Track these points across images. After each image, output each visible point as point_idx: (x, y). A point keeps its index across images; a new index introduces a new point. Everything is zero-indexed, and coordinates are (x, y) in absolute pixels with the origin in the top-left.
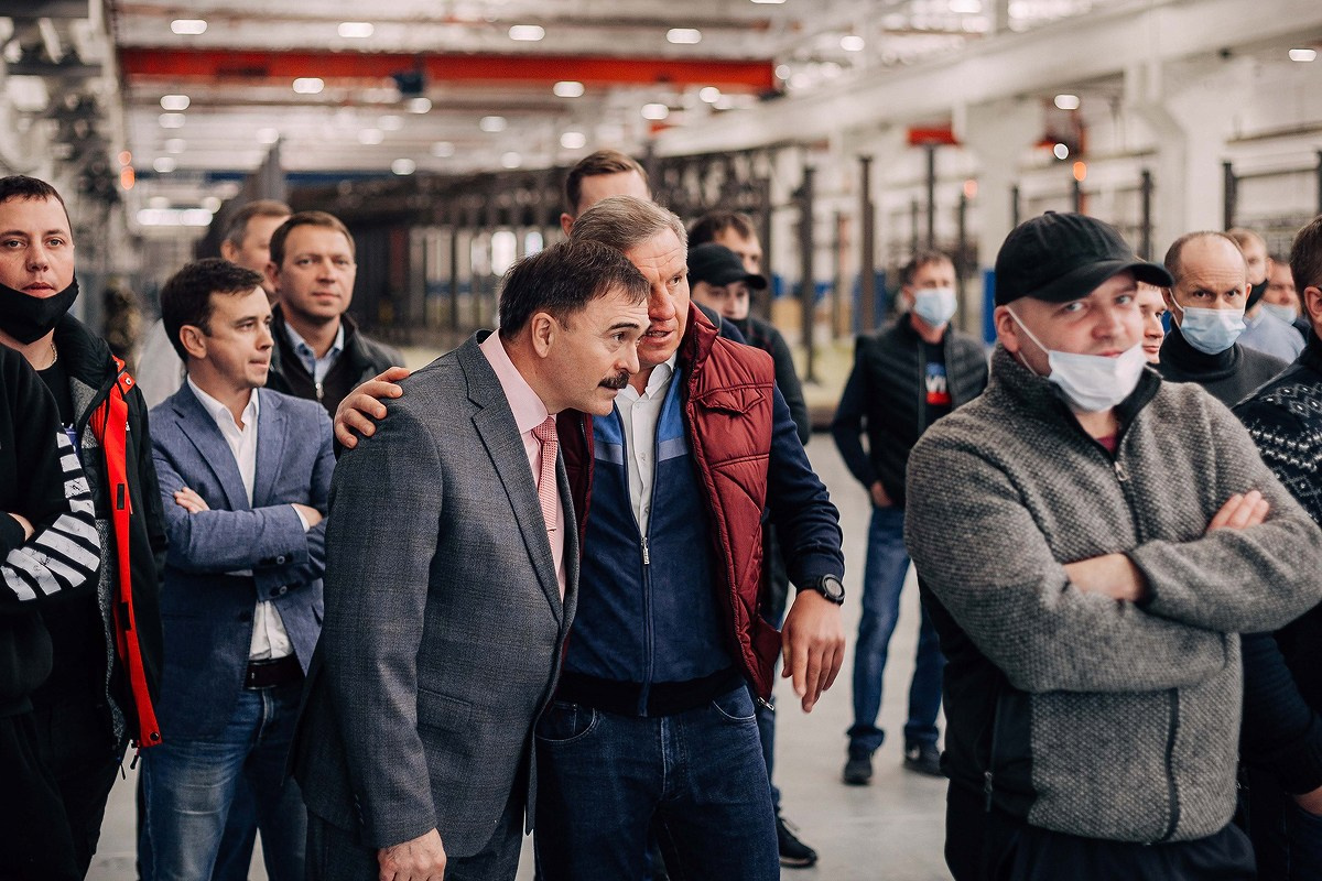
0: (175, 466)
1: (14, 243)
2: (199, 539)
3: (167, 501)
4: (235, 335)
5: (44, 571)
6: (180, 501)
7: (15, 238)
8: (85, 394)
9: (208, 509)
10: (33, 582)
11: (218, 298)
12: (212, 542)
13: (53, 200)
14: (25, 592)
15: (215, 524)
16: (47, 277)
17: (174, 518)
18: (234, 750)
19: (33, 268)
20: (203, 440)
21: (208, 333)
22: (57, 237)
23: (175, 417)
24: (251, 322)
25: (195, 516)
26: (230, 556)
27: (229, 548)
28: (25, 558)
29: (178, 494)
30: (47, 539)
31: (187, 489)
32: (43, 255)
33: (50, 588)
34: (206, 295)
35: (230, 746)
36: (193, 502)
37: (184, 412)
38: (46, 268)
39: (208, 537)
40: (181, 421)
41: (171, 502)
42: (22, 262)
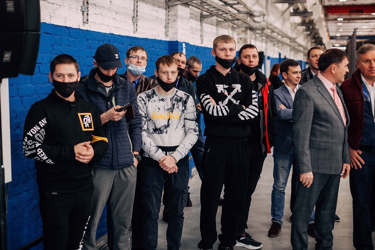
0: (280, 100)
1: (247, 57)
2: (282, 114)
3: (277, 107)
4: (293, 75)
5: (246, 115)
6: (280, 107)
7: (247, 56)
8: (260, 85)
9: (286, 108)
10: (244, 117)
11: (290, 67)
12: (285, 115)
13: (255, 49)
14: (242, 119)
15: (286, 111)
16: (253, 63)
17: (278, 110)
18: (289, 157)
19: (250, 62)
20: (286, 95)
21: (287, 74)
22: (255, 56)
23: (281, 90)
24: (296, 72)
25: (282, 110)
26: (289, 118)
27: (288, 116)
28: (243, 113)
29: (280, 105)
30: (247, 109)
31: (282, 105)
32: (252, 59)
33: (247, 118)
34: (288, 66)
35: (289, 156)
36: (283, 107)
37: (283, 90)
38: (253, 62)
39: (284, 114)
40: (282, 91)
41: (278, 107)
42: (248, 61)
